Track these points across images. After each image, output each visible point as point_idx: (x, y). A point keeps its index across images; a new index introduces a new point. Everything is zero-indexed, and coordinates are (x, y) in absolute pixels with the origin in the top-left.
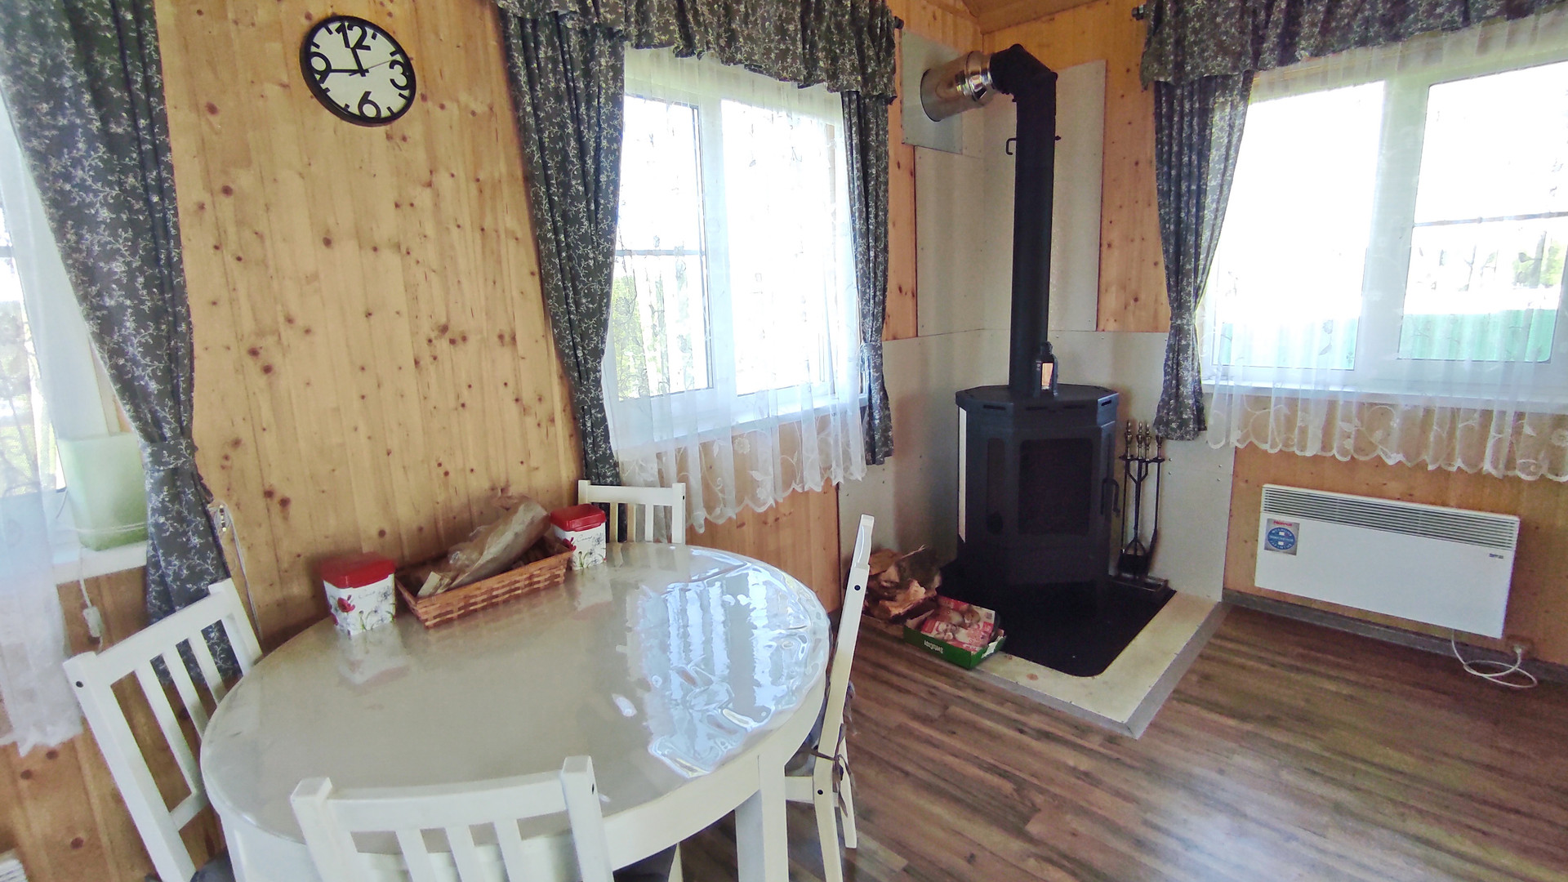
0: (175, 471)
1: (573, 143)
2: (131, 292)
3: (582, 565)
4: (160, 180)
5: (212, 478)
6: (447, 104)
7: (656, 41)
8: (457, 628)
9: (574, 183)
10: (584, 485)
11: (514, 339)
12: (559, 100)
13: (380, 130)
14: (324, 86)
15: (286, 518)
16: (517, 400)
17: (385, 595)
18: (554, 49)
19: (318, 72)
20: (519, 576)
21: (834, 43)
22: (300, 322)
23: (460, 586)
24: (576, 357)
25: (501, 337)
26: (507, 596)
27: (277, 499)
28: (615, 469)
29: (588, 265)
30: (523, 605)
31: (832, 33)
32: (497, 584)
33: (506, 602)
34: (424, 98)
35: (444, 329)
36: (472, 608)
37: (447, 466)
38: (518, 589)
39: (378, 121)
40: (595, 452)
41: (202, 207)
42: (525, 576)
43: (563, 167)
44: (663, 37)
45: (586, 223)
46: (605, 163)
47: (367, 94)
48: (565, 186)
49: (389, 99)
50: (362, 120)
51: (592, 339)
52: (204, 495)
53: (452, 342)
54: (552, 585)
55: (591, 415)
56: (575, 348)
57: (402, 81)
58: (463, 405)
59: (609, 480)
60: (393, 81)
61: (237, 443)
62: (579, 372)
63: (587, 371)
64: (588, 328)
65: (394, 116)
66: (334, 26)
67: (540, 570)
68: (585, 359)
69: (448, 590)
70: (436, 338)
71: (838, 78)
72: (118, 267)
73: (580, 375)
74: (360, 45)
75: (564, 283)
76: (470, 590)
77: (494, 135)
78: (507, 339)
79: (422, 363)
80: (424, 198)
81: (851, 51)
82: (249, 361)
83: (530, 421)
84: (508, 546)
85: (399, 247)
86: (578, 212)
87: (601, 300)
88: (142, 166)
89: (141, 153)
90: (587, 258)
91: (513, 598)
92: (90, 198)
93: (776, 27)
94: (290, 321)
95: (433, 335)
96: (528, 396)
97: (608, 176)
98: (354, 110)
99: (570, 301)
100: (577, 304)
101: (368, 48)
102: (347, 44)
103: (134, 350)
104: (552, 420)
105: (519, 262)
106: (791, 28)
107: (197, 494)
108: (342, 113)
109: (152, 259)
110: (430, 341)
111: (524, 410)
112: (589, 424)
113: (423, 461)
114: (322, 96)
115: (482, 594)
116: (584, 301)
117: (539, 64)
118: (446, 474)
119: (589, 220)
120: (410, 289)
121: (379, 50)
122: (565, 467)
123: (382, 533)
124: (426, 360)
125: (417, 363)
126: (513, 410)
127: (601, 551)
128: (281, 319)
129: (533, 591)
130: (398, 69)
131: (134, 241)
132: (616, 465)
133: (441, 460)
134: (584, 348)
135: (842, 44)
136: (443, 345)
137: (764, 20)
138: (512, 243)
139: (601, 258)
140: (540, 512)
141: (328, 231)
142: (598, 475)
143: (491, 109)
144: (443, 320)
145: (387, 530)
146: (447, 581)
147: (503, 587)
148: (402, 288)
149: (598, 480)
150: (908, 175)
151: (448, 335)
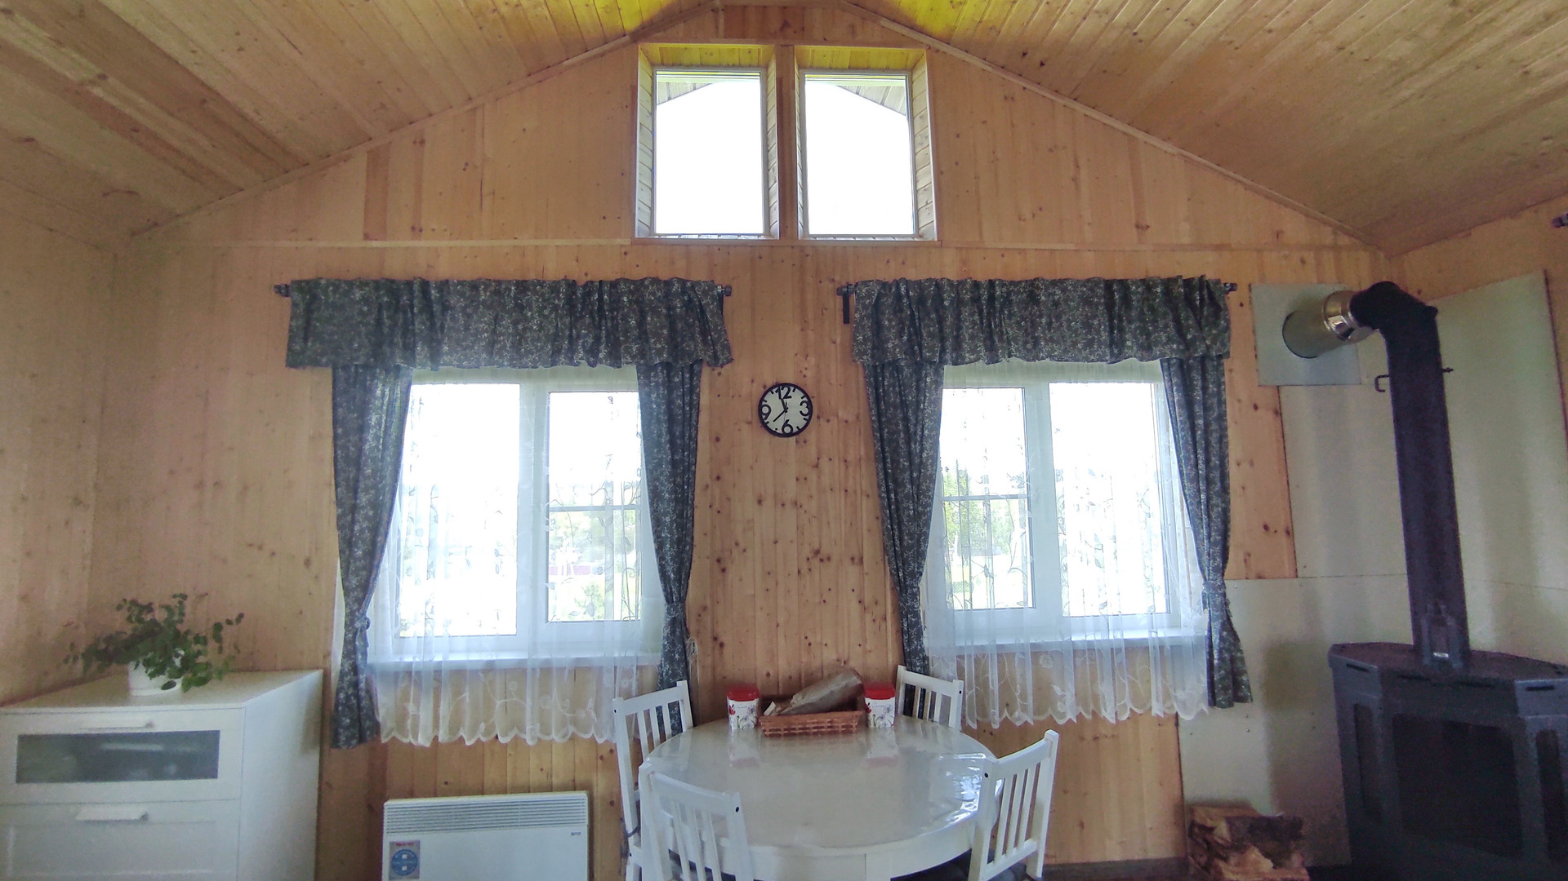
0: (674, 618)
1: (902, 435)
2: (671, 532)
3: (875, 725)
4: (689, 479)
5: (692, 626)
6: (831, 418)
7: (967, 360)
8: (782, 742)
9: (901, 460)
10: (901, 669)
11: (861, 559)
12: (895, 408)
13: (793, 439)
14: (766, 421)
15: (722, 653)
16: (860, 602)
17: (752, 711)
18: (894, 378)
19: (765, 414)
20: (825, 719)
21: (1147, 322)
22: (742, 545)
23: (785, 715)
24: (899, 576)
25: (853, 559)
26: (816, 730)
27: (719, 642)
28: (924, 662)
29: (909, 514)
30: (825, 740)
31: (1144, 314)
32: (811, 721)
33: (815, 734)
34: (818, 417)
35: (817, 552)
36: (792, 732)
37: (811, 639)
38: (823, 727)
39: (791, 434)
40: (909, 646)
41: (707, 486)
42: (828, 720)
43: (895, 451)
44: (972, 357)
45: (909, 486)
46: (927, 446)
47: (788, 421)
48: (895, 462)
49: (797, 421)
50: (785, 435)
51: (910, 565)
52: (686, 633)
53: (821, 560)
54: (847, 731)
55: (907, 618)
56: (898, 570)
57: (806, 411)
58: (824, 601)
59: (918, 669)
60: (801, 412)
61: (705, 608)
62: (900, 587)
63: (906, 587)
64: (908, 557)
65: (800, 431)
66: (774, 390)
67: (840, 718)
68: (905, 578)
69: (779, 715)
70: (812, 558)
71: (1152, 349)
72: (668, 519)
73: (901, 590)
74: (786, 397)
75: (892, 526)
76: (793, 719)
77: (858, 432)
78: (856, 560)
79: (802, 572)
80: (813, 476)
81: (1166, 326)
82: (716, 563)
83: (868, 618)
84: (824, 697)
85: (796, 504)
86: (904, 479)
87: (920, 536)
88: (684, 472)
89: (684, 467)
90: (908, 509)
91: (819, 733)
92: (663, 488)
93: (1083, 323)
94: (737, 544)
95: (810, 556)
96: (868, 598)
97: (927, 454)
98: (780, 431)
99: (896, 538)
100: (901, 540)
101: (790, 397)
102: (780, 398)
103: (668, 558)
104: (885, 619)
105: (868, 511)
106: (1096, 322)
107: (681, 632)
108: (774, 433)
109: (681, 515)
110: (808, 559)
111: (865, 609)
112: (906, 625)
113: (796, 634)
114: (765, 425)
115: (799, 724)
116: (906, 538)
117: (884, 390)
118: (810, 644)
119: (912, 483)
120: (800, 529)
121: (796, 397)
122: (892, 656)
123: (768, 675)
124: (804, 570)
125: (799, 572)
126: (855, 607)
127: (890, 718)
128: (734, 544)
129: (833, 732)
130: (805, 405)
131: (675, 507)
132: (925, 658)
133: (807, 635)
134: (904, 570)
135: (1155, 321)
136: (816, 562)
137: (1069, 321)
138: (864, 498)
139: (920, 508)
140: (855, 681)
141: (761, 496)
142: (911, 664)
143: (858, 417)
144: (816, 546)
145: (771, 673)
146: (778, 709)
147: (813, 723)
148: (795, 528)
149: (911, 668)
150: (1270, 416)
151: (819, 556)
